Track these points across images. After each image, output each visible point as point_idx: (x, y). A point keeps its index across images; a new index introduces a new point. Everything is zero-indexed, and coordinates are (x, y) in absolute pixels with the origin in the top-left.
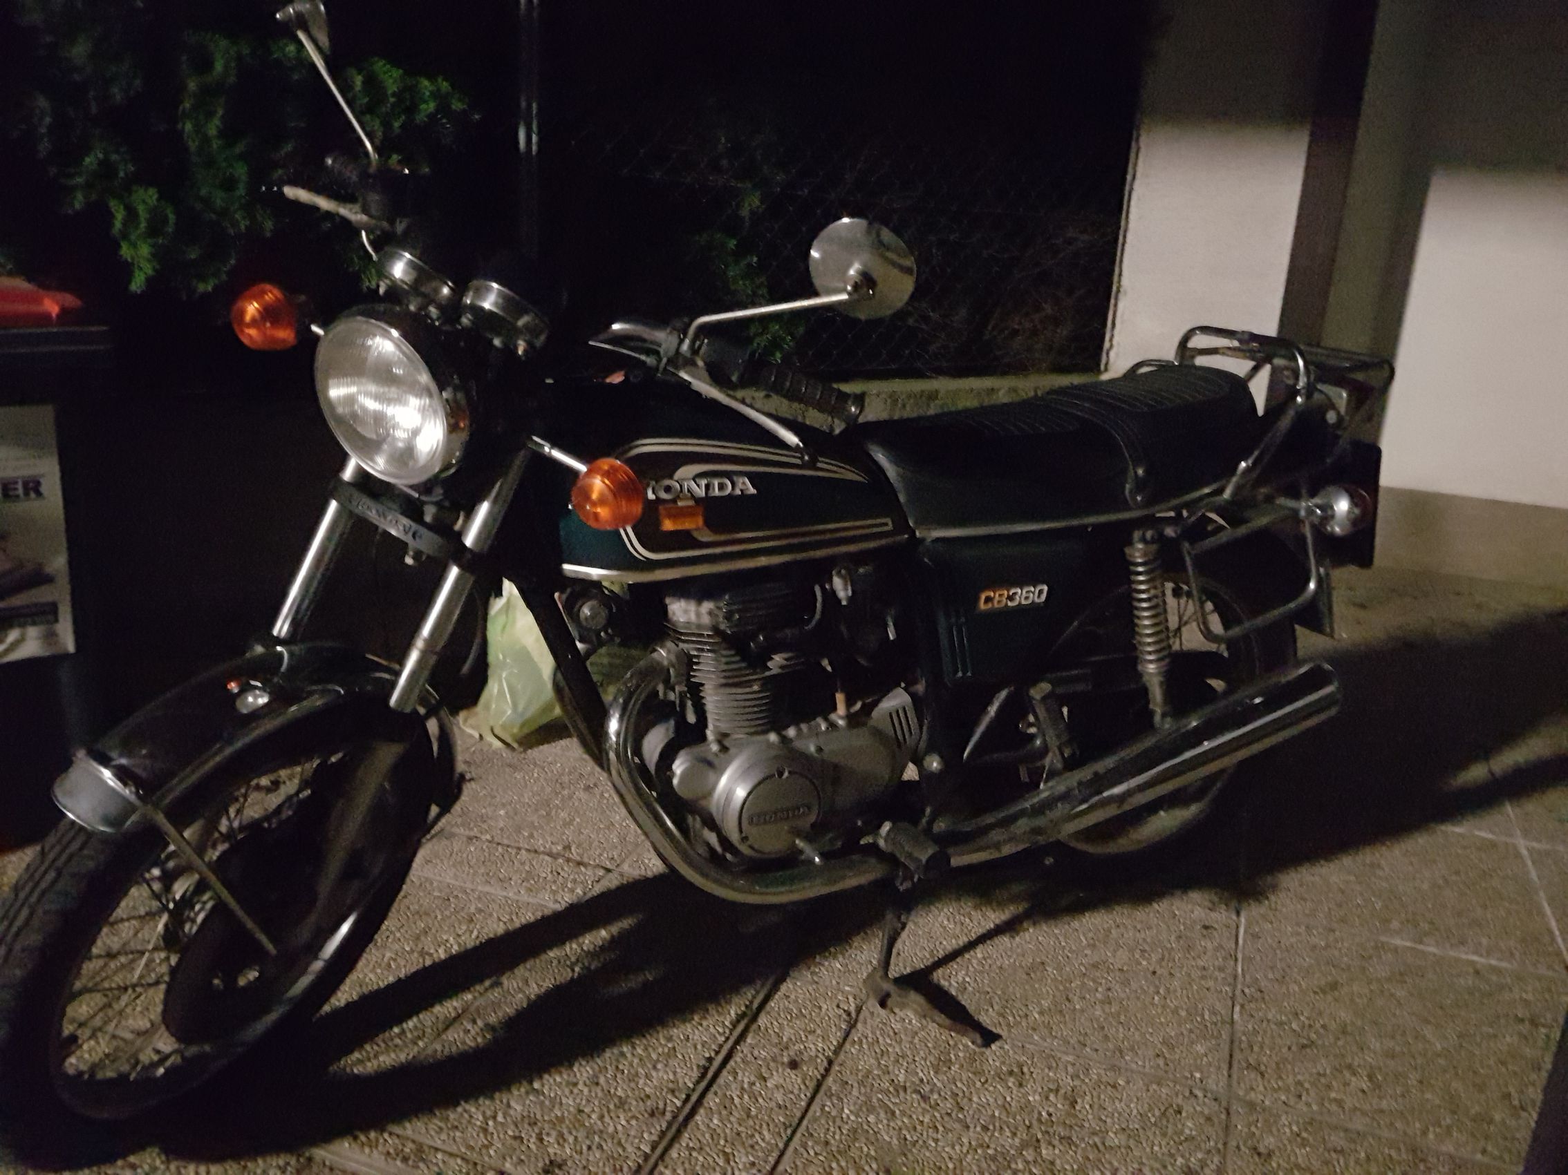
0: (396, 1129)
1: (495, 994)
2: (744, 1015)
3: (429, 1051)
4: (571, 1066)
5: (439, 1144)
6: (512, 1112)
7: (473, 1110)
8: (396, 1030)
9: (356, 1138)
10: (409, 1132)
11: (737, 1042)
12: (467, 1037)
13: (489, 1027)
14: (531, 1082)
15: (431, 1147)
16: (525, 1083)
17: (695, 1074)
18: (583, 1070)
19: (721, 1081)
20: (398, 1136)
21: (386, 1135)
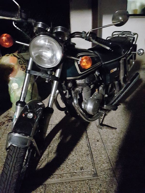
0: (54, 174)
1: (51, 148)
2: (86, 137)
3: (49, 160)
4: (71, 153)
5: (63, 173)
6: (69, 163)
7: (63, 166)
8: (41, 159)
9: (50, 178)
10: (57, 173)
11: (89, 141)
12: (52, 156)
13: (54, 153)
14: (68, 158)
15: (62, 174)
16: (67, 159)
17: (88, 147)
18: (73, 153)
19: (91, 147)
20: (56, 174)
21: (54, 175)
